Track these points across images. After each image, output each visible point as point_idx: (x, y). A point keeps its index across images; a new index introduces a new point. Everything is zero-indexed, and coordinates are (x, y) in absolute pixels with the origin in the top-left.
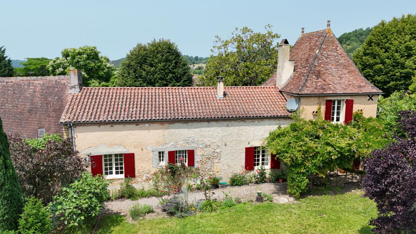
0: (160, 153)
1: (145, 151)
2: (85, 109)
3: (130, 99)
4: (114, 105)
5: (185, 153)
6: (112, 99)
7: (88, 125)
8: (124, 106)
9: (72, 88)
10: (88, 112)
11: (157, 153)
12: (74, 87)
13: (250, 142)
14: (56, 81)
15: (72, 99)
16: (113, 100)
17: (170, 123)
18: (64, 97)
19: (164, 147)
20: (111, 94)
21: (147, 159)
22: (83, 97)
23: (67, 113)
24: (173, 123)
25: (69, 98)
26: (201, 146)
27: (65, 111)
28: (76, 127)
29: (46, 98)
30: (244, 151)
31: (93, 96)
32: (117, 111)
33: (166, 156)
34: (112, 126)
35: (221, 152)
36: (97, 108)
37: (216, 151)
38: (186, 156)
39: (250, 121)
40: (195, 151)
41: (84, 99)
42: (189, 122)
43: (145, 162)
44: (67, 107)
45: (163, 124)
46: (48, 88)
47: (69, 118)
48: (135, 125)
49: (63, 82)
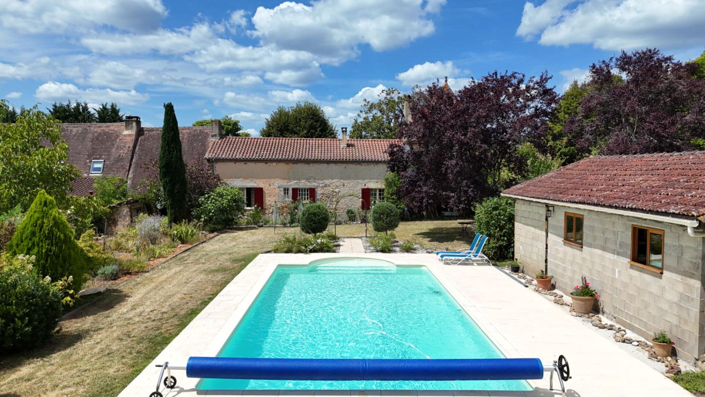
0: (285, 189)
1: (272, 187)
2: (224, 151)
3: (262, 146)
4: (248, 149)
5: (308, 191)
6: (246, 145)
7: (226, 162)
8: (256, 150)
9: (213, 136)
10: (226, 153)
11: (282, 189)
12: (215, 136)
13: (367, 184)
14: (200, 130)
15: (214, 144)
16: (248, 146)
17: (294, 163)
18: (206, 143)
19: (288, 184)
20: (246, 142)
21: (274, 194)
22: (223, 143)
23: (210, 153)
24: (297, 163)
25: (211, 145)
26: (321, 185)
27: (209, 151)
28: (216, 163)
29: (192, 144)
30: (361, 192)
31: (231, 143)
32: (250, 153)
33: (290, 192)
34: (245, 163)
35: (339, 191)
36: (234, 151)
37: (335, 190)
38: (308, 194)
39: (366, 164)
40: (316, 190)
41: (223, 144)
42: (310, 163)
43: (272, 197)
44: (210, 149)
45: (288, 164)
46: (194, 136)
47: (211, 156)
48: (264, 164)
49: (206, 131)
